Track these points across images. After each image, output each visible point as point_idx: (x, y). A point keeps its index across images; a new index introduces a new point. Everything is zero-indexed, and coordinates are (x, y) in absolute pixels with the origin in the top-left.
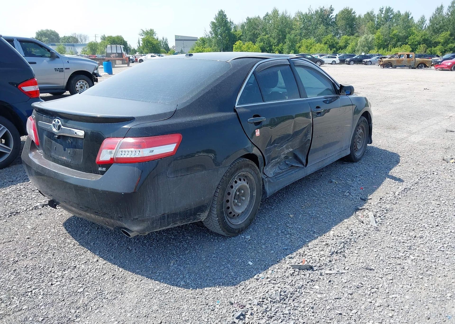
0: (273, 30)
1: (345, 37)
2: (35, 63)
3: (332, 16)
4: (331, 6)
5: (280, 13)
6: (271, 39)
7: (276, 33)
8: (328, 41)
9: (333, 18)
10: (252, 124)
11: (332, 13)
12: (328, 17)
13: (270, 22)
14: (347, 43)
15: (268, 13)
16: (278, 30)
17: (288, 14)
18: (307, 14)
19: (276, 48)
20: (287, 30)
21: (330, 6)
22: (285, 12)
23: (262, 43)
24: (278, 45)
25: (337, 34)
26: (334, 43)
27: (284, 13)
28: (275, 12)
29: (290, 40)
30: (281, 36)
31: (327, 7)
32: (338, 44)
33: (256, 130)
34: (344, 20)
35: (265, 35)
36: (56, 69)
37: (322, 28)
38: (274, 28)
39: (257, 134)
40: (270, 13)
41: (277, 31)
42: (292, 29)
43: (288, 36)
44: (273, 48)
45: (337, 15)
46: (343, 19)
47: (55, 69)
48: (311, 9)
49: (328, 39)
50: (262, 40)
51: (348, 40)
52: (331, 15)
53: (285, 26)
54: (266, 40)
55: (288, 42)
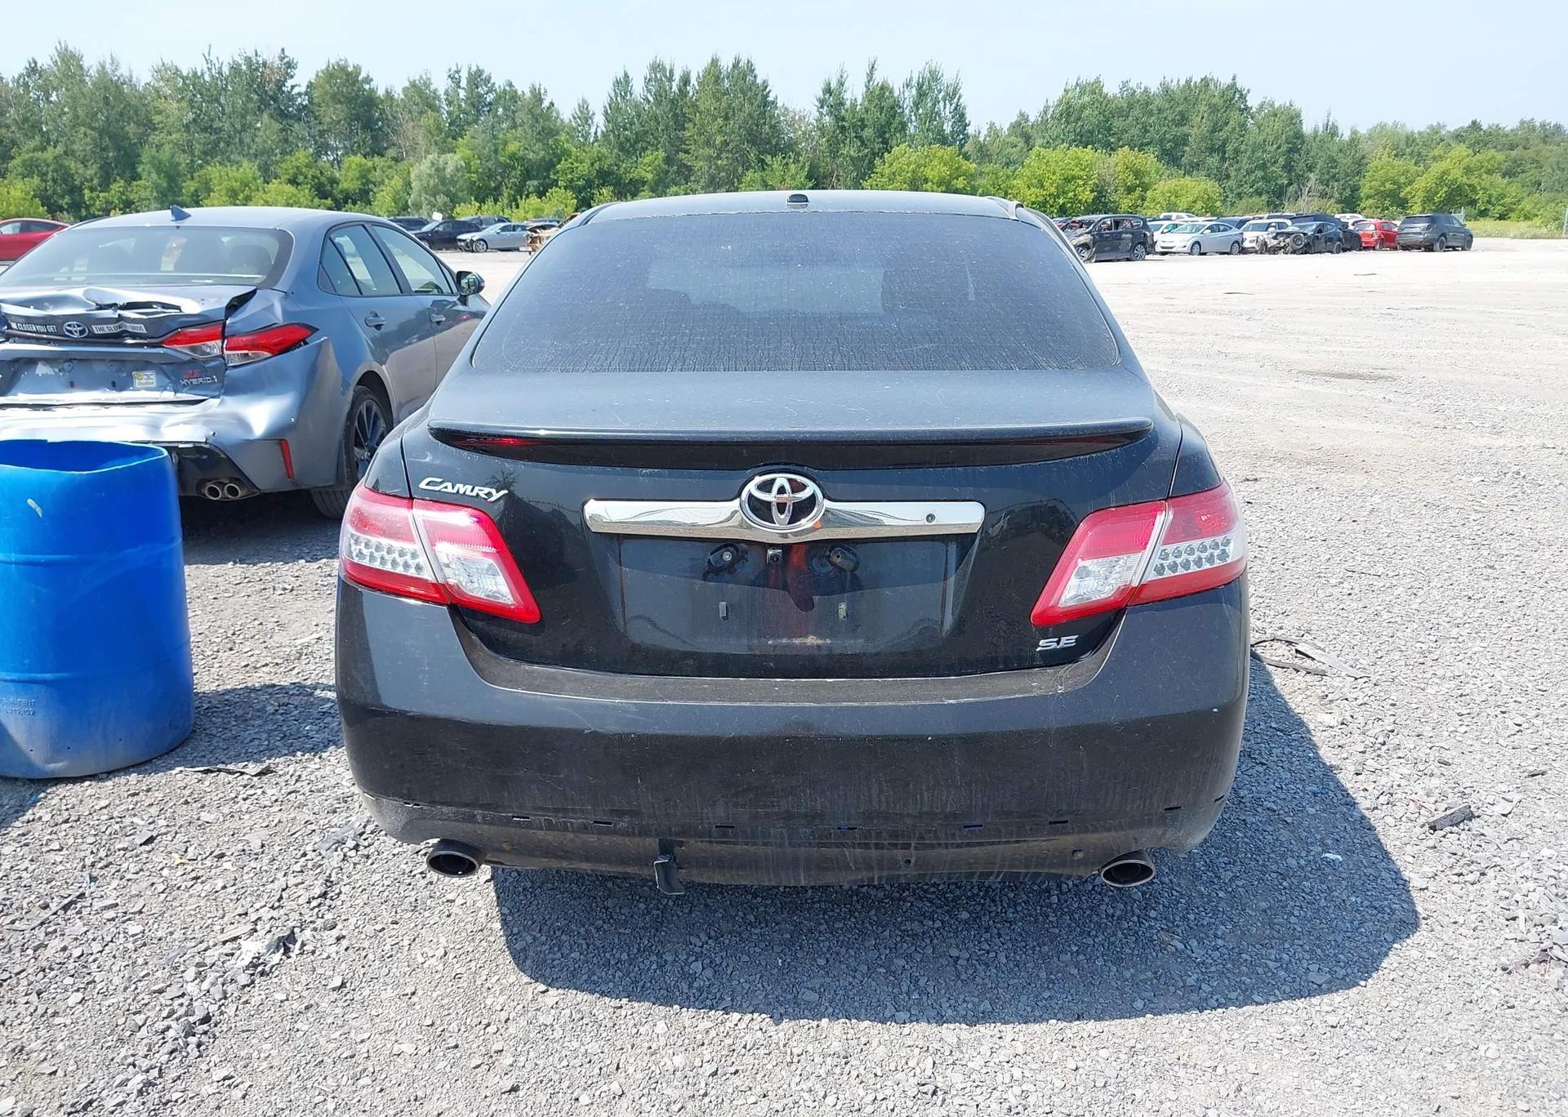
0: (72, 129)
1: (358, 159)
3: (293, 87)
4: (283, 50)
5: (91, 63)
6: (73, 165)
7: (88, 140)
8: (301, 173)
9: (300, 94)
11: (292, 77)
12: (280, 88)
13: (54, 98)
14: (368, 182)
15: (36, 63)
16: (93, 129)
17: (123, 71)
18: (200, 73)
19: (98, 197)
20: (131, 128)
21: (280, 50)
22: (109, 61)
23: (36, 180)
24: (105, 185)
25: (322, 149)
26: (323, 179)
27: (108, 66)
28: (69, 61)
29: (158, 167)
30: (111, 154)
31: (270, 56)
32: (338, 184)
34: (340, 102)
35: (44, 149)
37: (266, 127)
38: (76, 123)
40: (45, 61)
41: (89, 132)
42: (151, 126)
43: (146, 154)
44: (86, 198)
45: (310, 85)
46: (335, 98)
48: (213, 58)
49: (298, 168)
50: (30, 169)
51: (369, 171)
52: (289, 83)
53: (121, 115)
54: (48, 165)
55: (154, 176)
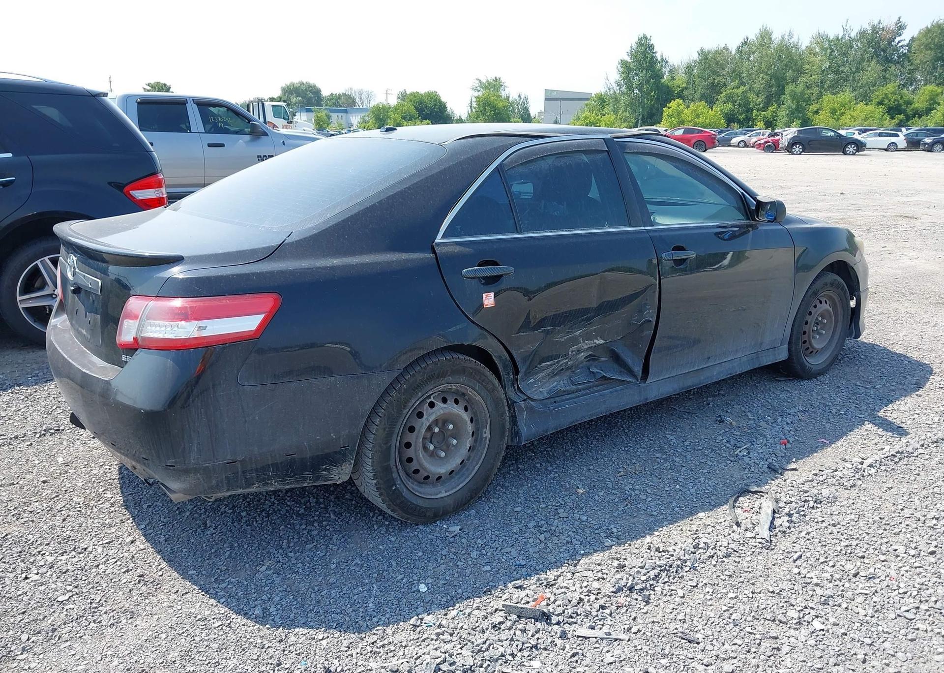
0: (756, 75)
1: (931, 87)
2: (222, 145)
3: (899, 42)
4: (900, 18)
5: (776, 36)
6: (751, 96)
7: (763, 81)
8: (887, 98)
9: (902, 46)
10: (473, 281)
11: (900, 35)
12: (890, 43)
13: (752, 58)
14: (935, 103)
15: (747, 39)
16: (767, 75)
17: (794, 39)
18: (840, 38)
19: (760, 114)
20: (789, 74)
21: (897, 19)
22: (787, 34)
23: (730, 105)
24: (765, 108)
25: (911, 81)
26: (901, 102)
27: (786, 37)
28: (765, 36)
29: (794, 97)
30: (773, 89)
31: (889, 22)
32: (911, 105)
33: (484, 295)
34: (931, 49)
35: (738, 88)
36: (261, 156)
37: (873, 69)
38: (760, 71)
39: (485, 302)
40: (752, 37)
41: (765, 76)
42: (800, 71)
43: (789, 88)
44: (754, 115)
45: (913, 40)
46: (927, 47)
47: (258, 157)
48: (848, 27)
49: (886, 94)
50: (729, 98)
51: (937, 95)
52: (897, 40)
53: (786, 65)
54: (738, 97)
55: (789, 102)
